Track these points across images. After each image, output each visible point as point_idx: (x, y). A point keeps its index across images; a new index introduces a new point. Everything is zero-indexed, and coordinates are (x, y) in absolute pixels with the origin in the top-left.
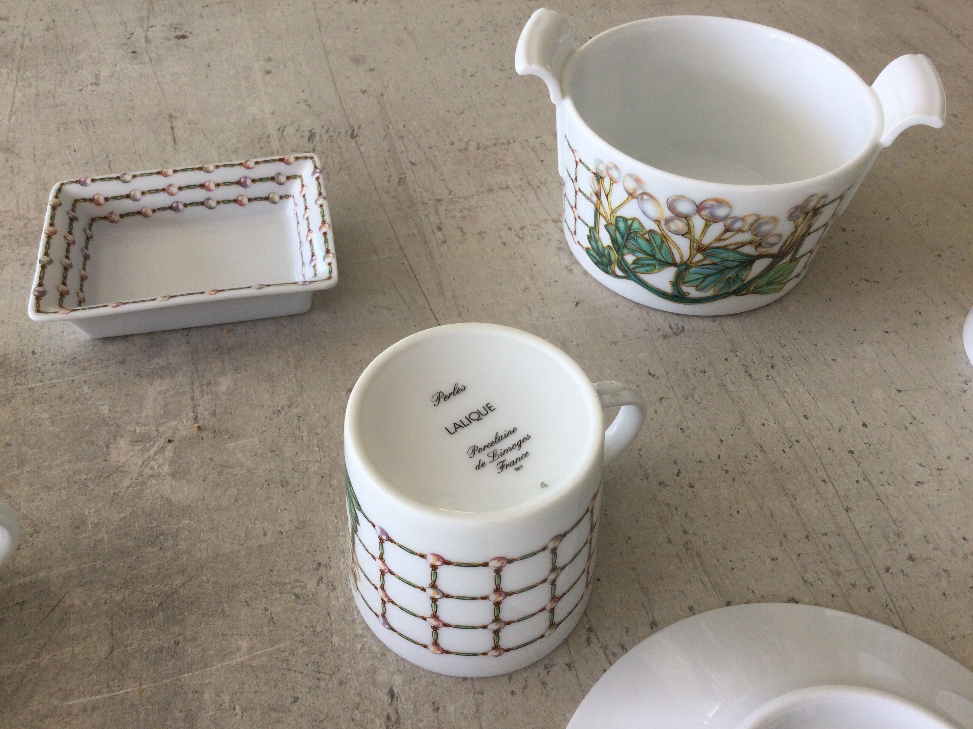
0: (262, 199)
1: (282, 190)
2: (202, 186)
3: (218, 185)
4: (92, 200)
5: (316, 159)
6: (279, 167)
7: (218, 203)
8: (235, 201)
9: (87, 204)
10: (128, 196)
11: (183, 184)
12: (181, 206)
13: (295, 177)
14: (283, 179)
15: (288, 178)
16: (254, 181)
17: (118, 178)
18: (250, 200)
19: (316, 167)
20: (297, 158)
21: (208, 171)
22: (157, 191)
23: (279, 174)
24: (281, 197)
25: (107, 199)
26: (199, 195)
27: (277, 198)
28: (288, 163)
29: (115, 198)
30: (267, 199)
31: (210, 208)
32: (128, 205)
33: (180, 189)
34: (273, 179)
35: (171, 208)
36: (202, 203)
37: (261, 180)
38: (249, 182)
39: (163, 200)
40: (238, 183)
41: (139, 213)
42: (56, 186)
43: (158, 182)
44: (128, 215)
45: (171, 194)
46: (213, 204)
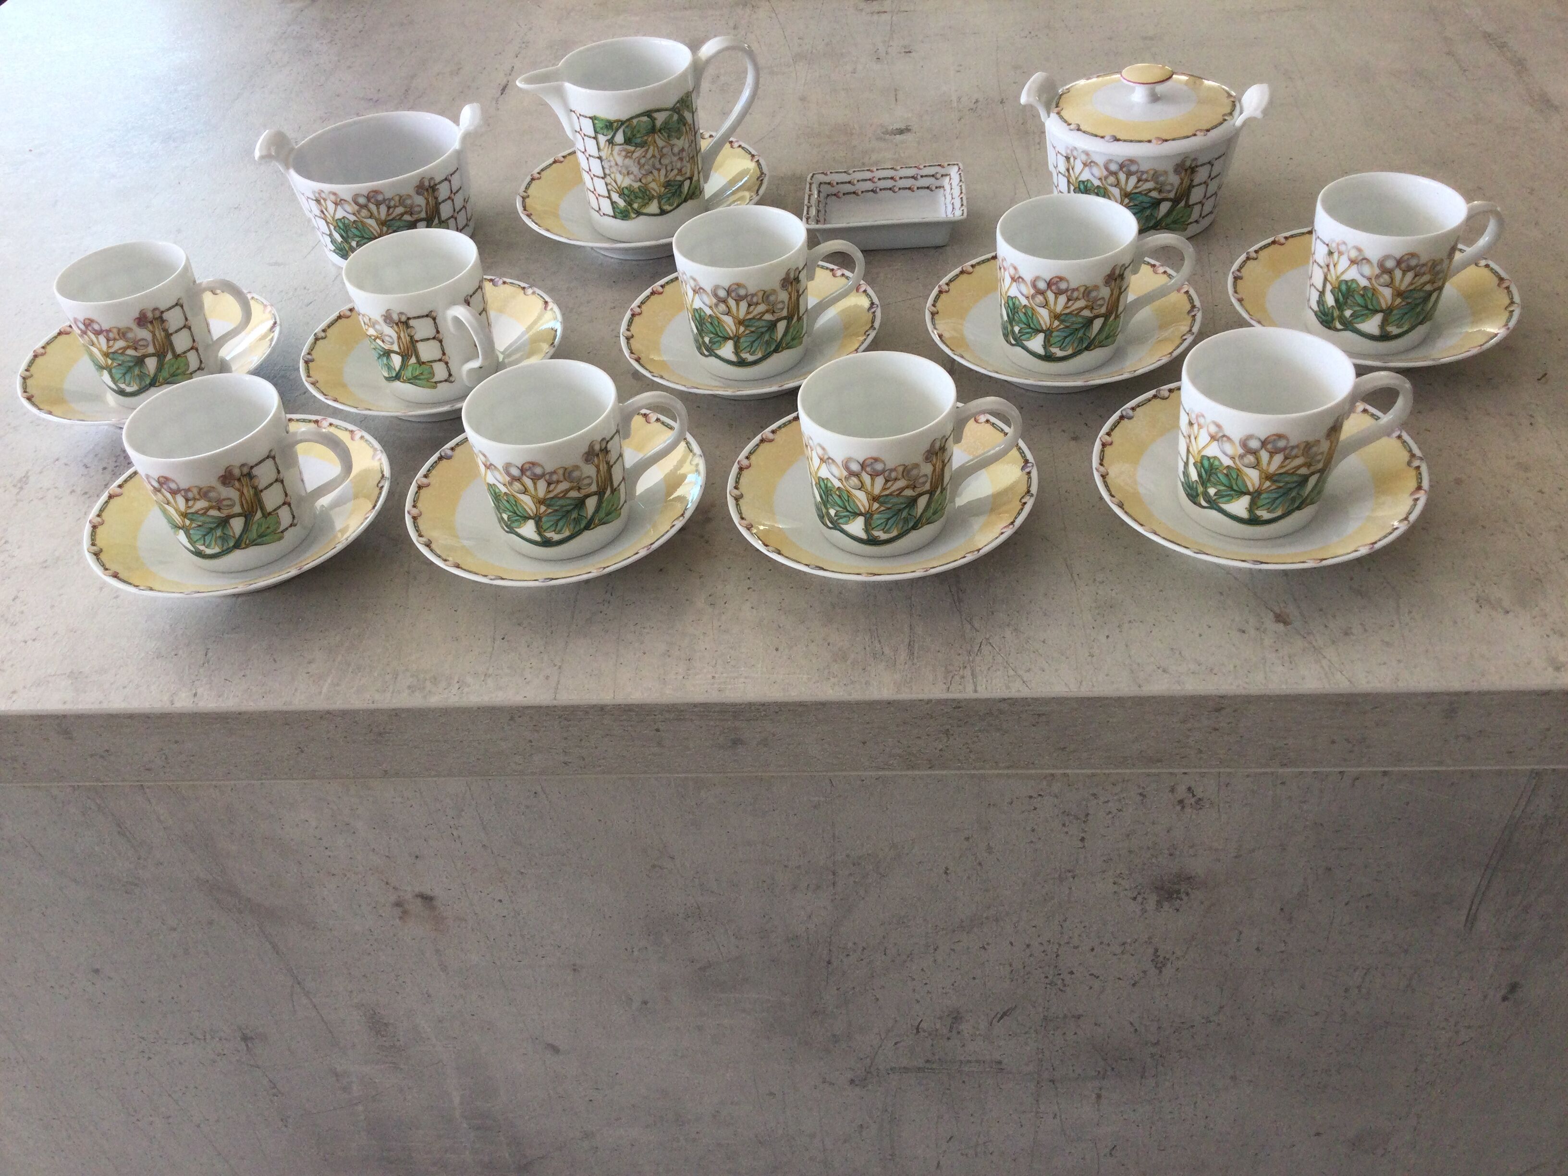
0: (925, 188)
1: (938, 183)
2: (892, 178)
3: (901, 178)
4: (829, 183)
5: (960, 165)
6: (938, 169)
7: (900, 189)
8: (910, 188)
9: (826, 186)
10: (849, 182)
11: (881, 177)
12: (878, 190)
13: (946, 175)
14: (939, 176)
15: (942, 176)
16: (922, 176)
17: (845, 172)
18: (918, 188)
19: (959, 169)
20: (949, 165)
21: (896, 170)
22: (866, 180)
23: (937, 173)
24: (936, 188)
25: (837, 183)
26: (889, 184)
27: (934, 188)
28: (943, 167)
29: (842, 183)
30: (928, 188)
31: (894, 192)
32: (849, 188)
33: (879, 179)
34: (933, 176)
35: (872, 191)
36: (890, 189)
37: (926, 176)
38: (919, 177)
39: (869, 186)
40: (913, 177)
41: (854, 193)
42: (811, 175)
43: (868, 175)
44: (848, 193)
45: (874, 182)
46: (897, 190)
